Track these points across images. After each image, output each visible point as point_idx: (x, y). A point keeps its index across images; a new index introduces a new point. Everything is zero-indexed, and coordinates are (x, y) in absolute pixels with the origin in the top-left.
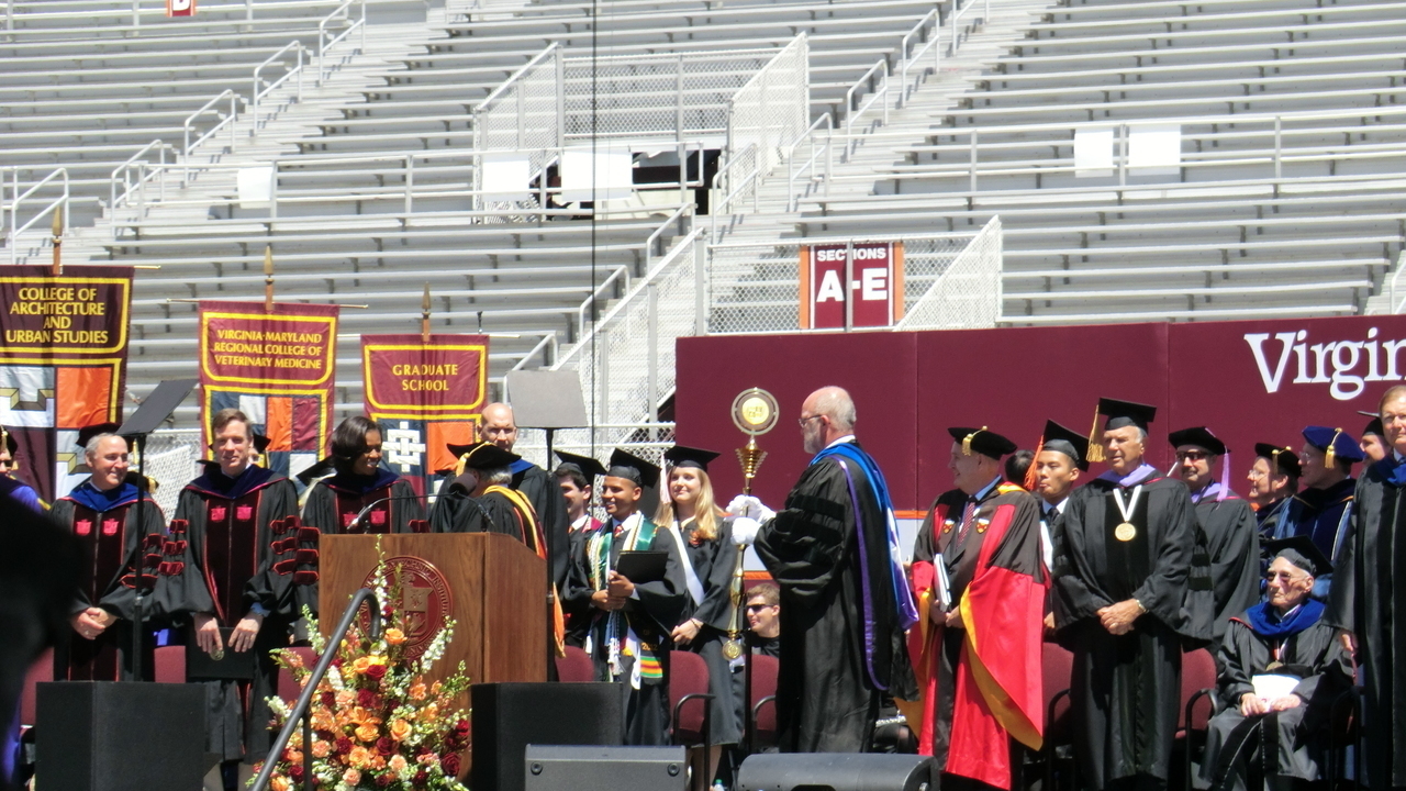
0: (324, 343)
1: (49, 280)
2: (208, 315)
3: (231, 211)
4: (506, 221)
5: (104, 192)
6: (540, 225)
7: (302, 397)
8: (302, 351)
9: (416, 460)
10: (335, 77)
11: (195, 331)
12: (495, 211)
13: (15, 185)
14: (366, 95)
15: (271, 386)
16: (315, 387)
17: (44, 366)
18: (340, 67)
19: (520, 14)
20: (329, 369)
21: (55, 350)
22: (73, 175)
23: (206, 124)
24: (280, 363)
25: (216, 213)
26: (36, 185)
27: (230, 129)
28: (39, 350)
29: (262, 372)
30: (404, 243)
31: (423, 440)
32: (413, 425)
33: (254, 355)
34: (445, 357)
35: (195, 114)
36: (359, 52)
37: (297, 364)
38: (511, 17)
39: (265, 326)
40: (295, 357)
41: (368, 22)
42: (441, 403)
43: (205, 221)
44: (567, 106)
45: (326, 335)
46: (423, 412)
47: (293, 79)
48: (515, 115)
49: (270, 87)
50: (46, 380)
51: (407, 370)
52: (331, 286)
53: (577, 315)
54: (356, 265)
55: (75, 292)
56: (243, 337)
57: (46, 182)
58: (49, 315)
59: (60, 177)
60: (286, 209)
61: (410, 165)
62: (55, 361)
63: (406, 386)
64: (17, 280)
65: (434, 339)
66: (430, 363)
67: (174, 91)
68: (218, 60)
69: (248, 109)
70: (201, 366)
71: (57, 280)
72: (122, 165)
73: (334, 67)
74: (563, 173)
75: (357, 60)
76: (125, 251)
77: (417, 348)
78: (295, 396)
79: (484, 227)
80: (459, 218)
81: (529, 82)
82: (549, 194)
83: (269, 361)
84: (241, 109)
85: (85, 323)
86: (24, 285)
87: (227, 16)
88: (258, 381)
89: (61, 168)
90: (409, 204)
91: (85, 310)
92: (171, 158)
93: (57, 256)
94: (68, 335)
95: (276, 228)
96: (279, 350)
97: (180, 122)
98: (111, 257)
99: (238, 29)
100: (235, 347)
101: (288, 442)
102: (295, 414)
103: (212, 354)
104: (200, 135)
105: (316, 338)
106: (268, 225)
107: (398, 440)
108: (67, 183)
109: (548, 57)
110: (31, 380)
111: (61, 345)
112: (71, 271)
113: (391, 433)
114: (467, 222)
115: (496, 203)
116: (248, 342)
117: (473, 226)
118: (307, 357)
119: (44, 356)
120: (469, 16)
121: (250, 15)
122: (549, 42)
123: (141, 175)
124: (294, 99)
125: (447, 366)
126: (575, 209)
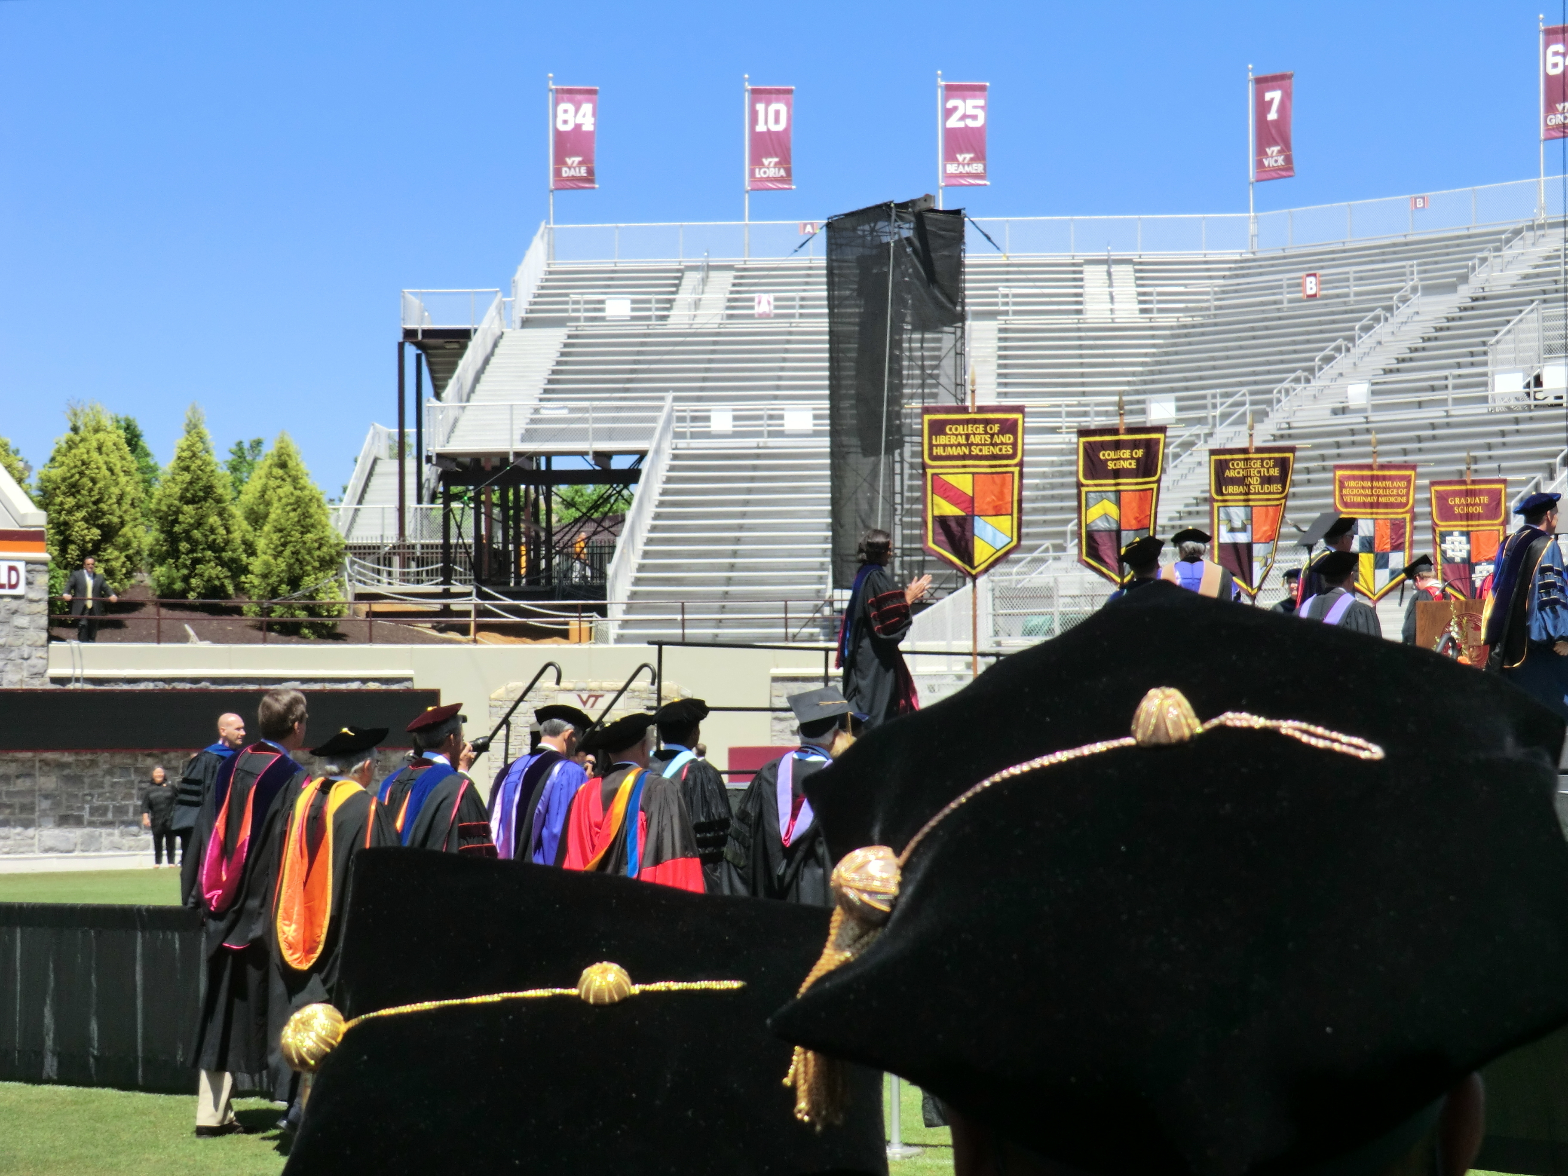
0: (1408, 487)
1: (1247, 456)
2: (1339, 473)
3: (1344, 410)
4: (1510, 409)
5: (1269, 402)
6: (1530, 410)
7: (1396, 519)
8: (1395, 492)
9: (1464, 554)
10: (1404, 328)
11: (1332, 481)
12: (1502, 404)
13: (1218, 401)
14: (1423, 338)
15: (1377, 513)
16: (1402, 513)
17: (1245, 506)
18: (1406, 322)
19: (1514, 285)
20: (1411, 501)
21: (1251, 497)
22: (1252, 393)
23: (1328, 359)
24: (1382, 500)
25: (1335, 412)
26: (1230, 401)
27: (1342, 362)
28: (1242, 497)
29: (1372, 505)
30: (1448, 425)
31: (1469, 542)
32: (1462, 534)
33: (1367, 496)
34: (1479, 493)
35: (1321, 354)
36: (1417, 313)
37: (1392, 500)
38: (1509, 287)
39: (1373, 478)
40: (1391, 496)
41: (1423, 295)
42: (1479, 520)
43: (1329, 417)
44: (1546, 338)
45: (1409, 482)
46: (1468, 526)
47: (1379, 331)
48: (1513, 346)
49: (1365, 337)
50: (1246, 514)
51: (1457, 500)
52: (1405, 452)
53: (1555, 464)
54: (1419, 439)
55: (1262, 462)
56: (1360, 485)
57: (1236, 398)
58: (1247, 477)
59: (1244, 395)
60: (1377, 408)
61: (1450, 378)
62: (1251, 503)
63: (1457, 510)
64: (1228, 457)
65: (1474, 482)
66: (1471, 496)
67: (1308, 342)
68: (1334, 322)
69: (1352, 350)
70: (1335, 503)
71: (1251, 456)
72: (1279, 386)
73: (1402, 323)
74: (1545, 380)
75: (1416, 318)
76: (1282, 437)
77: (1463, 487)
78: (1391, 519)
79: (1496, 413)
80: (1481, 409)
81: (1521, 326)
82: (1535, 392)
83: (1375, 498)
84: (1348, 350)
85: (1267, 480)
86: (1232, 460)
87: (1338, 296)
88: (1369, 510)
89: (1244, 390)
90: (1450, 402)
91: (1268, 472)
92: (1308, 381)
93: (1251, 441)
94: (1258, 488)
95: (1371, 419)
96: (1381, 492)
97: (1312, 359)
98: (1275, 440)
99: (1345, 303)
100: (1356, 491)
101: (1388, 546)
102: (1392, 529)
103: (1342, 496)
104: (1324, 366)
105: (1403, 484)
106: (1366, 418)
107: (1453, 543)
108: (1248, 398)
109: (1532, 310)
110: (1237, 515)
111: (1255, 493)
112: (1259, 450)
113: (1448, 538)
114: (1486, 411)
115: (1503, 399)
116: (1363, 488)
117: (1490, 413)
118: (1398, 495)
119: (1245, 500)
120: (1483, 288)
121: (1352, 294)
122: (1532, 301)
123: (1291, 391)
124: (1380, 343)
125: (1482, 498)
126: (1551, 400)
